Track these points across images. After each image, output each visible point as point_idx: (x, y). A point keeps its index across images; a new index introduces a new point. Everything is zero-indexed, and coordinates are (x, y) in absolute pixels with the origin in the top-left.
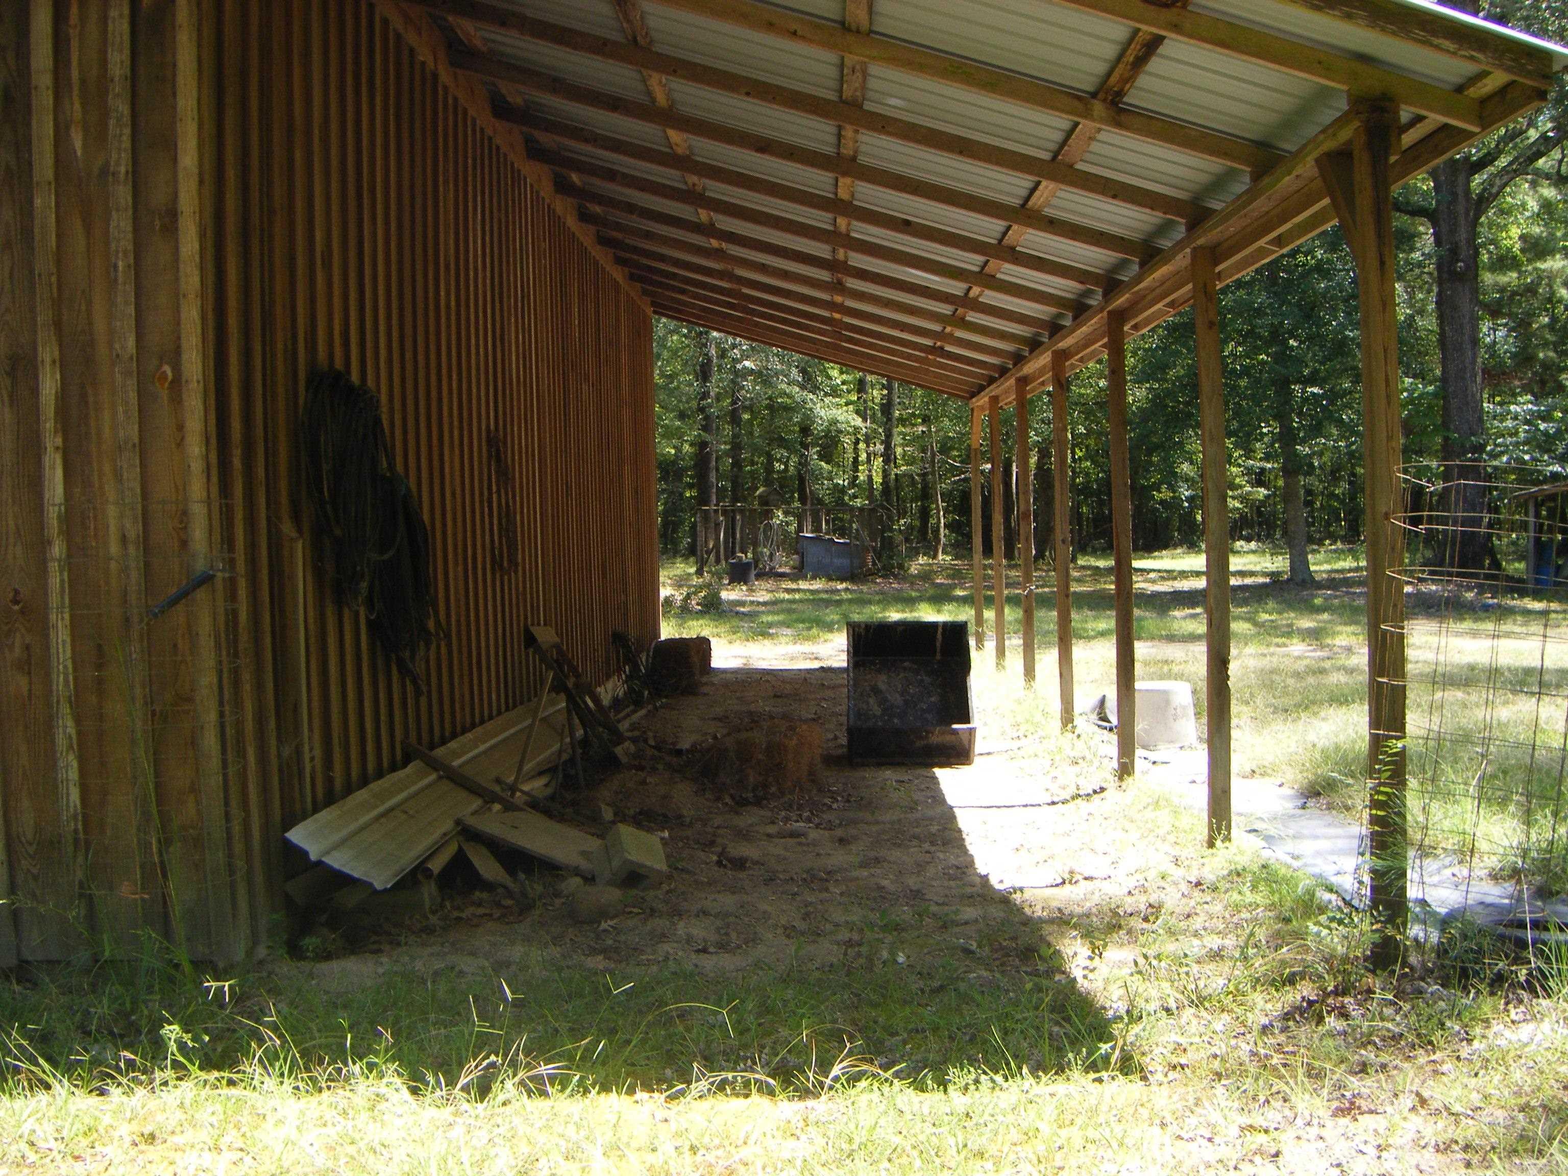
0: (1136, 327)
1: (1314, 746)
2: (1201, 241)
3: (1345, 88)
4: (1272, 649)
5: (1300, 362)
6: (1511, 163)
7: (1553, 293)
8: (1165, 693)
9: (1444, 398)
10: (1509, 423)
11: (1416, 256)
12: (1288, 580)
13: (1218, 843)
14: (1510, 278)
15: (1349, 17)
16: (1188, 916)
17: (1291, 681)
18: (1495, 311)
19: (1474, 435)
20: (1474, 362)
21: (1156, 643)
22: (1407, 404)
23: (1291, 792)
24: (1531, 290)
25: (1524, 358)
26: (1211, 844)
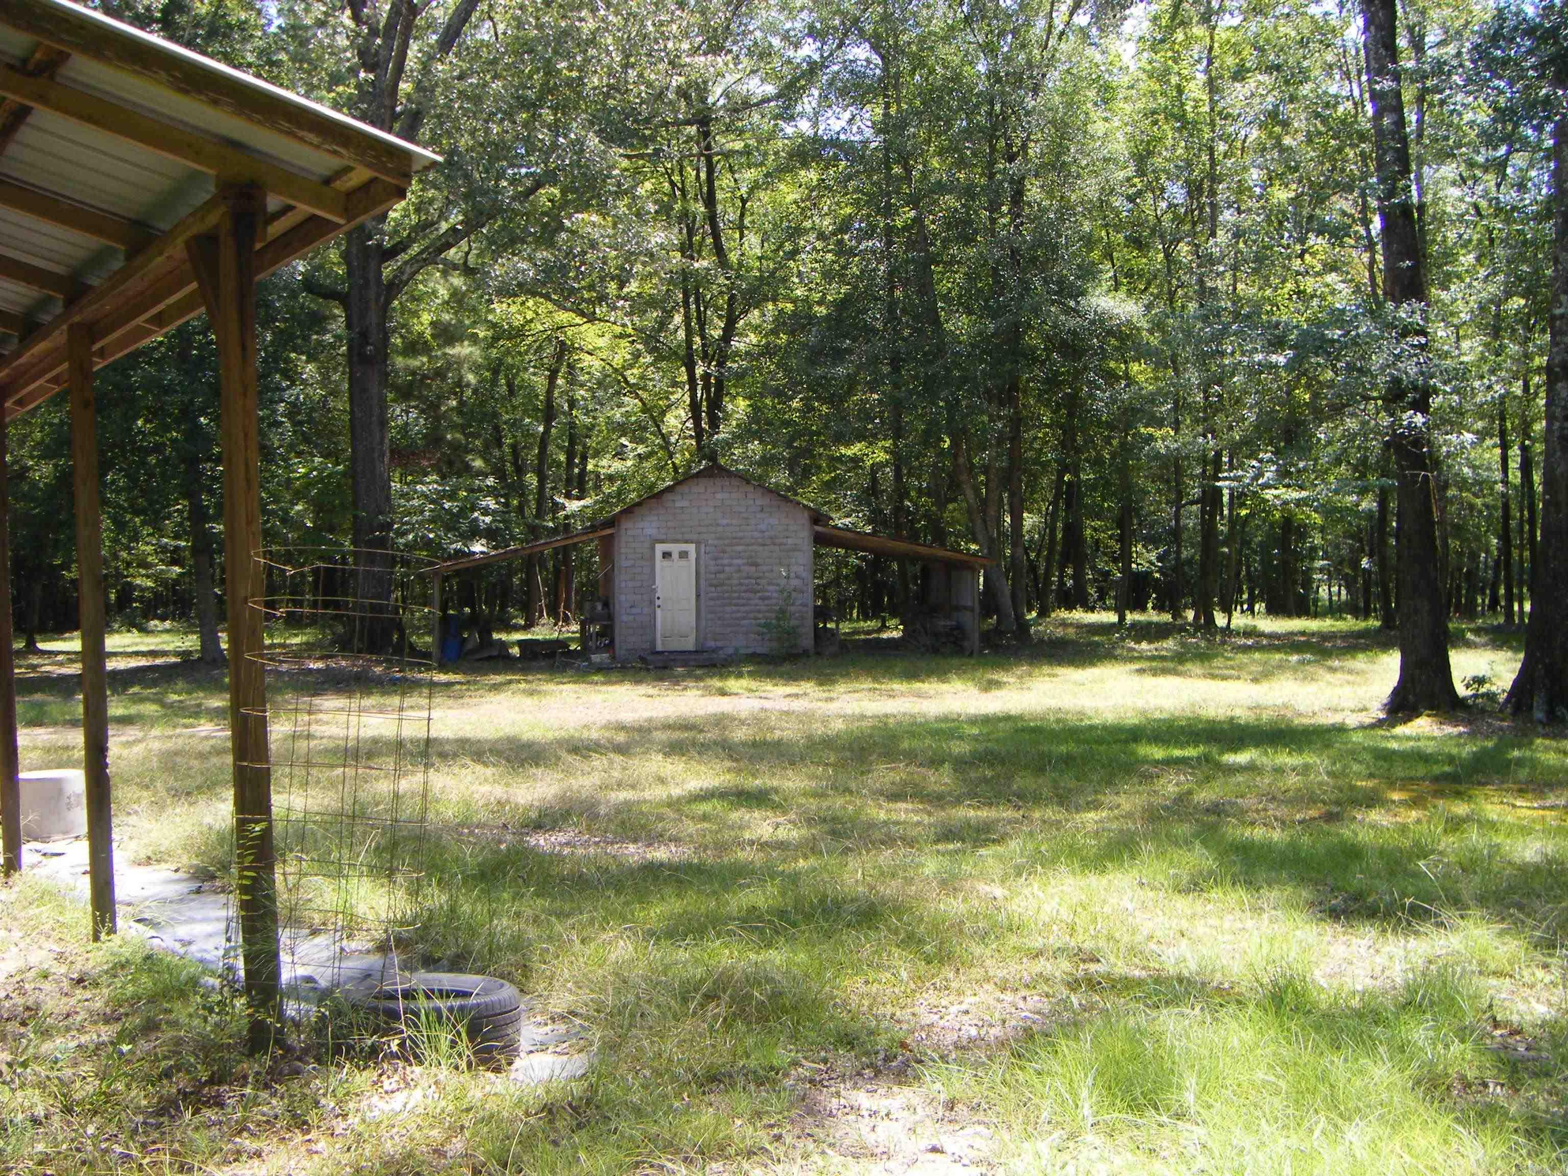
0: (20, 403)
1: (210, 828)
2: (77, 319)
3: (212, 172)
4: (178, 731)
5: (209, 440)
6: (422, 252)
7: (461, 378)
8: (57, 782)
9: (353, 477)
10: (416, 502)
11: (328, 338)
12: (199, 659)
13: (103, 936)
14: (419, 362)
15: (215, 102)
16: (68, 1015)
17: (195, 763)
18: (406, 393)
19: (381, 513)
20: (382, 442)
21: (59, 728)
22: (317, 482)
23: (186, 876)
24: (440, 374)
25: (434, 439)
26: (96, 938)
